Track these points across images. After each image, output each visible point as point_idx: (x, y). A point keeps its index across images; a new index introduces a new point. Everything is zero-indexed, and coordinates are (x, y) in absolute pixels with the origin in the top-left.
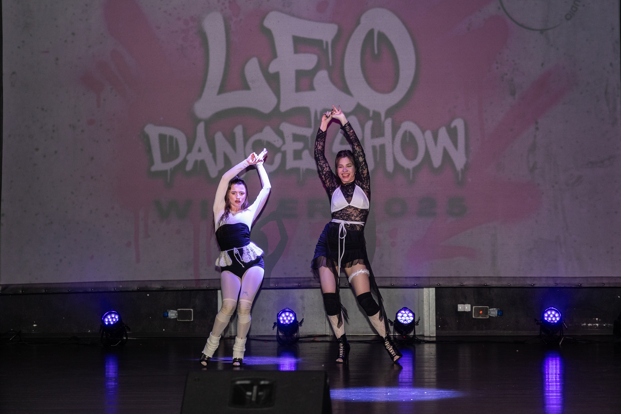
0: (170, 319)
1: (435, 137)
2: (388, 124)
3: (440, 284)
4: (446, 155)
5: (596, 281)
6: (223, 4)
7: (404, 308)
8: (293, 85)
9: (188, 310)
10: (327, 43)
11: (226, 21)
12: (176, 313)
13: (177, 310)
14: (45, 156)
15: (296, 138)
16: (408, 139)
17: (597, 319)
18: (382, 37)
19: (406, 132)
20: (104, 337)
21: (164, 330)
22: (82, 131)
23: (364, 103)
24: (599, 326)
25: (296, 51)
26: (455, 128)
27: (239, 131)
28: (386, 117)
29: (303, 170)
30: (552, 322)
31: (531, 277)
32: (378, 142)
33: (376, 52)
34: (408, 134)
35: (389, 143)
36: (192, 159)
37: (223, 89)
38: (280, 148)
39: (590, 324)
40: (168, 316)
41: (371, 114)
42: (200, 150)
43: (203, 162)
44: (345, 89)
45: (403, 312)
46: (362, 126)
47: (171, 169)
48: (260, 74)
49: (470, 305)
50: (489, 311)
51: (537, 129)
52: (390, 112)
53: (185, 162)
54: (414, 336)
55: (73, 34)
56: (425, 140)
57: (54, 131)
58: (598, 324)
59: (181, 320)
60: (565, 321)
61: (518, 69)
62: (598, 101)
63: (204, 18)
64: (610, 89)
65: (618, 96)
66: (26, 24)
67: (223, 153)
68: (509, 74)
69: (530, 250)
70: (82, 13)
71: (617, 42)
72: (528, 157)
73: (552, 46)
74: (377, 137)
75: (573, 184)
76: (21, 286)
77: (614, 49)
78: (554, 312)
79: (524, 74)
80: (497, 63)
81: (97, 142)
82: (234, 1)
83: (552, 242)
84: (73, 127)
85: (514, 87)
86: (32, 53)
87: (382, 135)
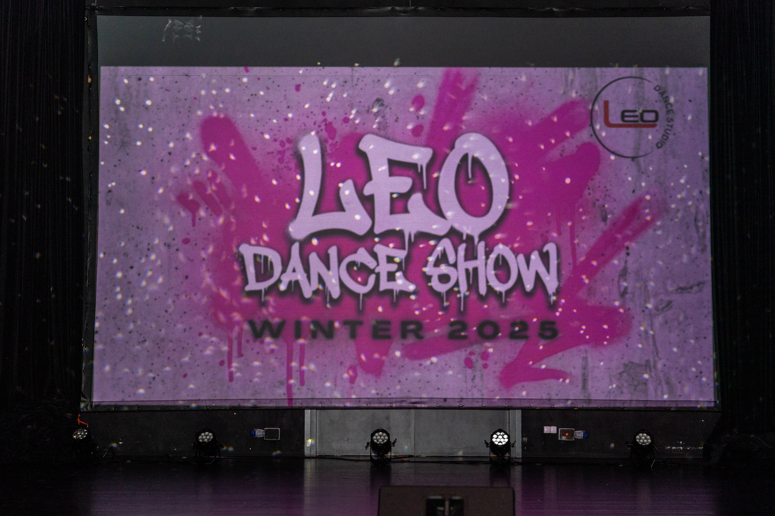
0: (257, 438)
1: (528, 261)
2: (481, 247)
3: (531, 406)
4: (538, 278)
5: (685, 405)
6: (319, 126)
7: (499, 429)
8: (388, 207)
9: (275, 429)
10: (422, 167)
11: (323, 143)
12: (262, 432)
13: (264, 430)
14: (139, 274)
15: (390, 260)
16: (500, 263)
17: (681, 442)
18: (476, 161)
19: (499, 255)
20: (198, 455)
21: (250, 449)
22: (177, 250)
23: (457, 226)
24: (682, 449)
25: (391, 174)
26: (547, 253)
27: (333, 252)
28: (480, 240)
29: (396, 291)
30: (643, 444)
31: (620, 400)
32: (471, 265)
33: (470, 176)
34: (501, 257)
35: (482, 266)
36: (286, 279)
37: (317, 211)
38: (374, 269)
39: (675, 447)
40: (255, 435)
41: (464, 237)
42: (294, 271)
43: (297, 283)
44: (440, 213)
45: (498, 433)
46: (456, 250)
47: (265, 289)
48: (355, 196)
49: (555, 427)
50: (575, 433)
51: (628, 254)
52: (484, 236)
53: (279, 281)
54: (510, 457)
55: (170, 153)
56: (518, 264)
58: (683, 447)
59: (267, 439)
60: (655, 444)
61: (609, 196)
62: (688, 228)
63: (300, 140)
64: (700, 217)
65: (707, 223)
66: (123, 142)
67: (317, 274)
68: (601, 200)
69: (621, 374)
70: (179, 132)
71: (706, 170)
72: (619, 282)
73: (643, 173)
74: (470, 260)
75: (663, 309)
76: (114, 404)
77: (704, 178)
78: (645, 435)
79: (615, 200)
80: (589, 189)
81: (192, 261)
82: (330, 123)
83: (642, 365)
84: (169, 246)
85: (606, 213)
86: (128, 172)
87: (475, 258)
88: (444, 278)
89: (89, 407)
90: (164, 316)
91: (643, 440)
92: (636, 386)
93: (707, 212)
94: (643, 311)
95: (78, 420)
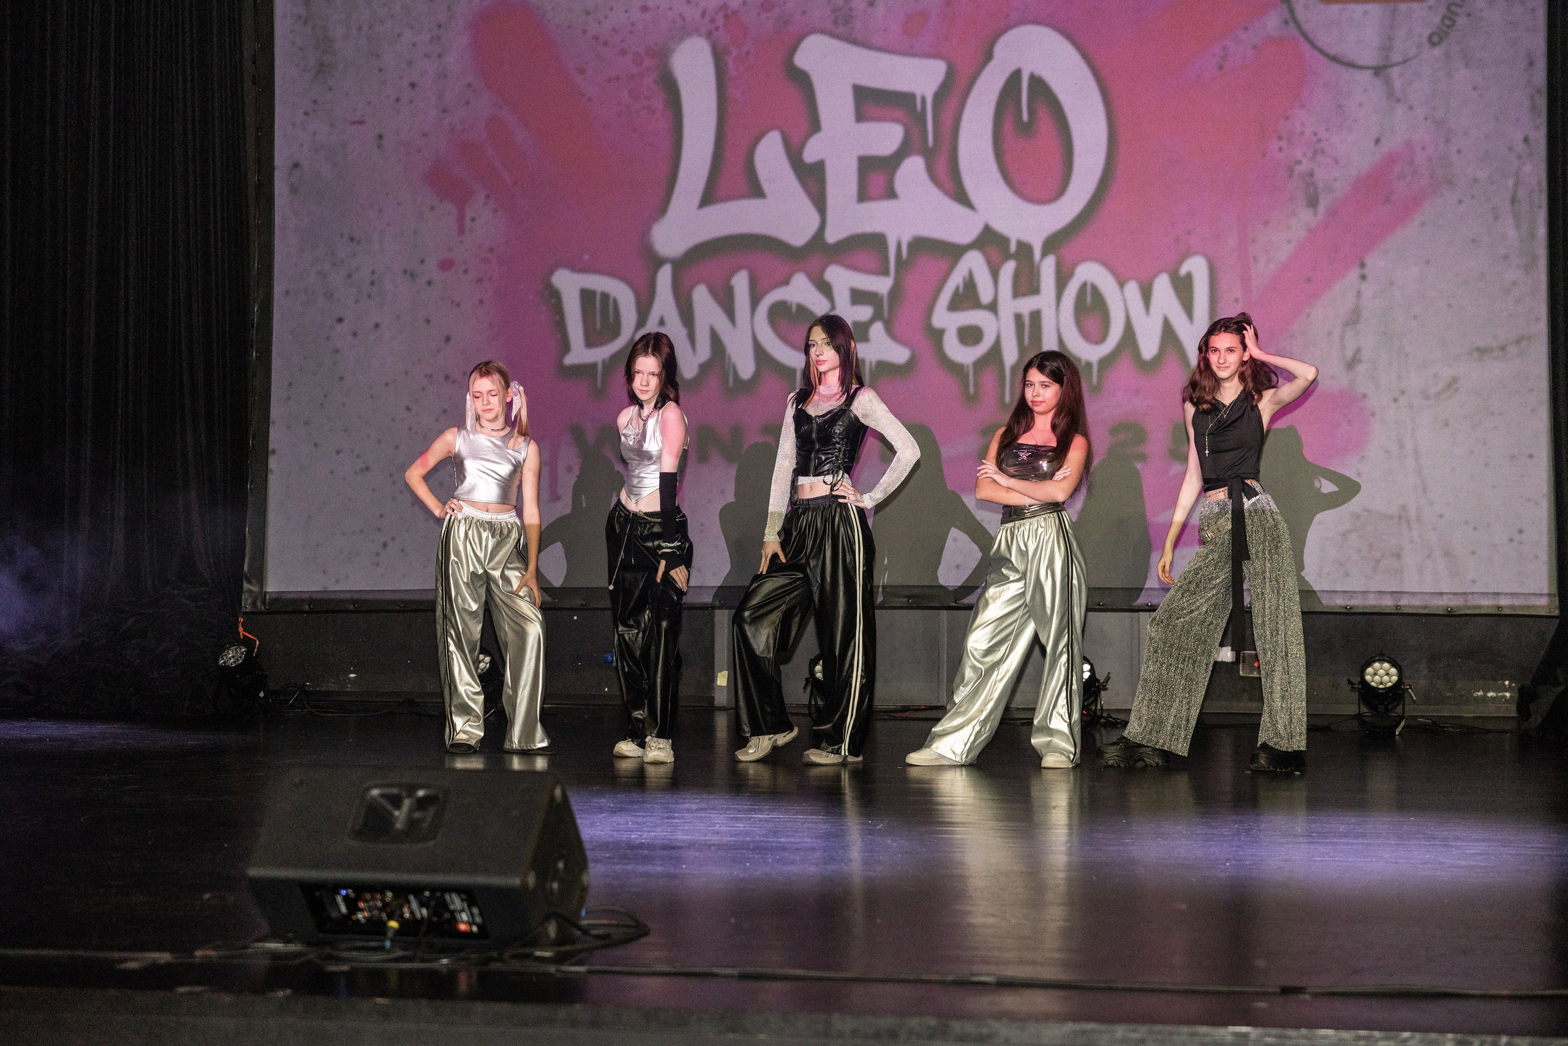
1: (1146, 295)
2: (1048, 268)
4: (1168, 333)
5: (1484, 602)
6: (712, 21)
8: (853, 188)
10: (923, 99)
11: (718, 55)
14: (355, 334)
15: (858, 297)
16: (1089, 299)
17: (1507, 683)
18: (1039, 86)
19: (1085, 284)
21: (606, 689)
22: (429, 283)
23: (999, 226)
24: (1511, 697)
25: (860, 117)
26: (1189, 276)
27: (741, 283)
28: (1044, 254)
30: (1381, 686)
31: (1344, 592)
32: (1026, 305)
33: (1025, 117)
34: (1089, 288)
35: (1050, 307)
37: (708, 198)
41: (1013, 247)
42: (663, 321)
44: (961, 196)
46: (995, 274)
47: (604, 362)
48: (786, 165)
51: (1363, 278)
52: (1052, 244)
54: (1103, 711)
55: (413, 85)
56: (1125, 301)
57: (372, 283)
60: (1410, 686)
61: (1323, 152)
62: (1496, 218)
63: (673, 51)
64: (1522, 194)
65: (1540, 207)
66: (321, 65)
67: (708, 328)
68: (1305, 162)
69: (1344, 535)
70: (431, 42)
71: (1539, 92)
72: (1342, 338)
73: (1398, 100)
74: (1024, 295)
75: (1438, 394)
76: (307, 596)
77: (1533, 108)
78: (1386, 665)
79: (1337, 162)
80: (1280, 138)
81: (458, 305)
82: (735, 13)
83: (1391, 517)
84: (412, 275)
85: (1316, 189)
86: (332, 125)
87: (1035, 290)
88: (970, 335)
89: (259, 604)
90: (402, 420)
91: (1381, 677)
92: (1378, 561)
93: (1539, 183)
94: (1396, 400)
95: (241, 629)
